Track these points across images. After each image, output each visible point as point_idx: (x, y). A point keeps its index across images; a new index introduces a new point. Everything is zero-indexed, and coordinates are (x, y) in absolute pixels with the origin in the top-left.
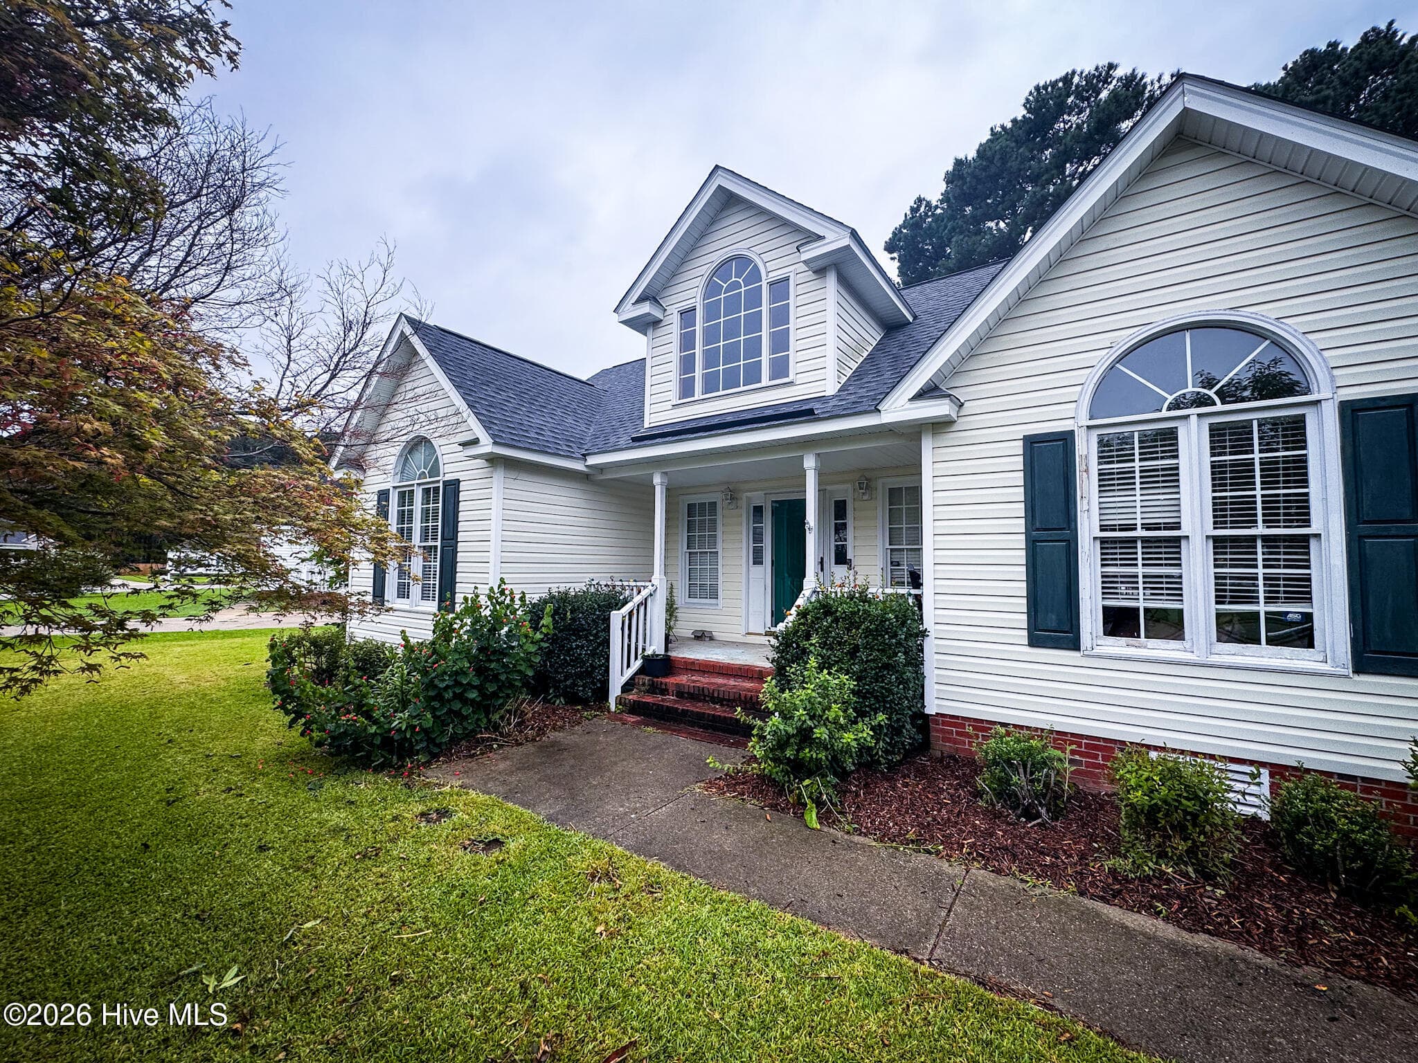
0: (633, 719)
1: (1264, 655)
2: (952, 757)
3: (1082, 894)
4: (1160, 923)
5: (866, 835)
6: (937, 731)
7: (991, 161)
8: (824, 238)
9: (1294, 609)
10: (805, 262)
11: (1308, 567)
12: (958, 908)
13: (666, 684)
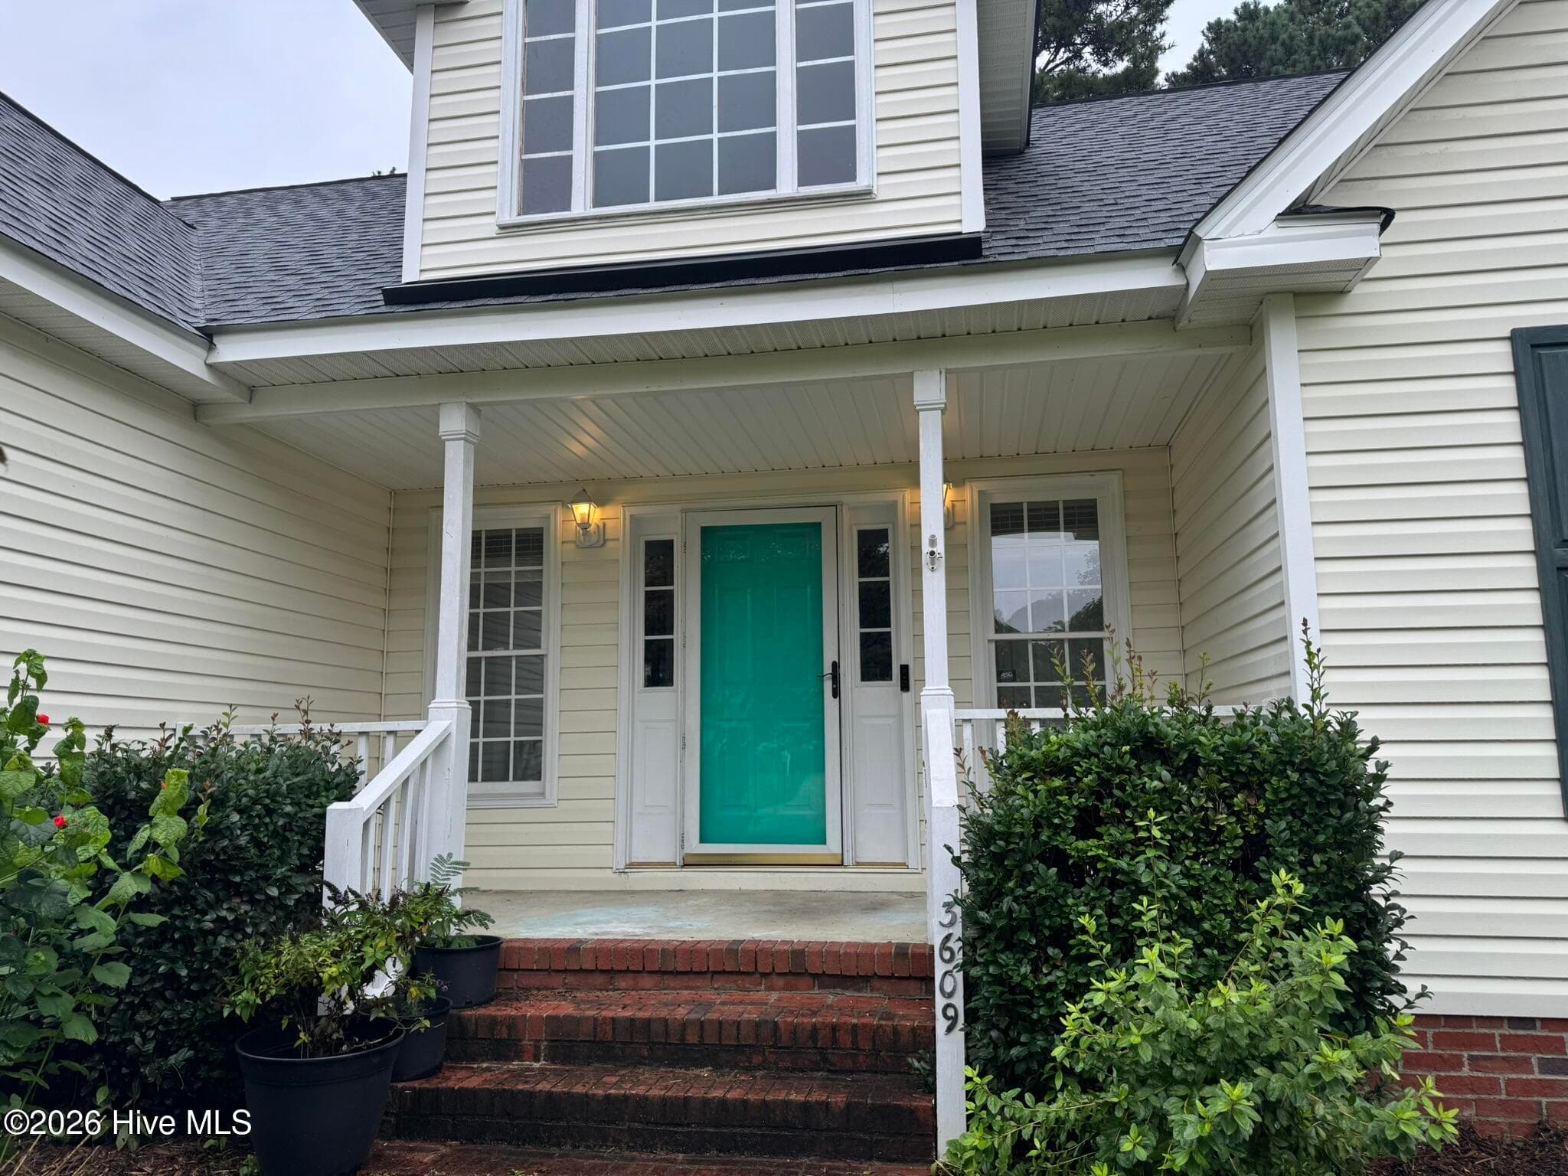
13: (512, 1024)
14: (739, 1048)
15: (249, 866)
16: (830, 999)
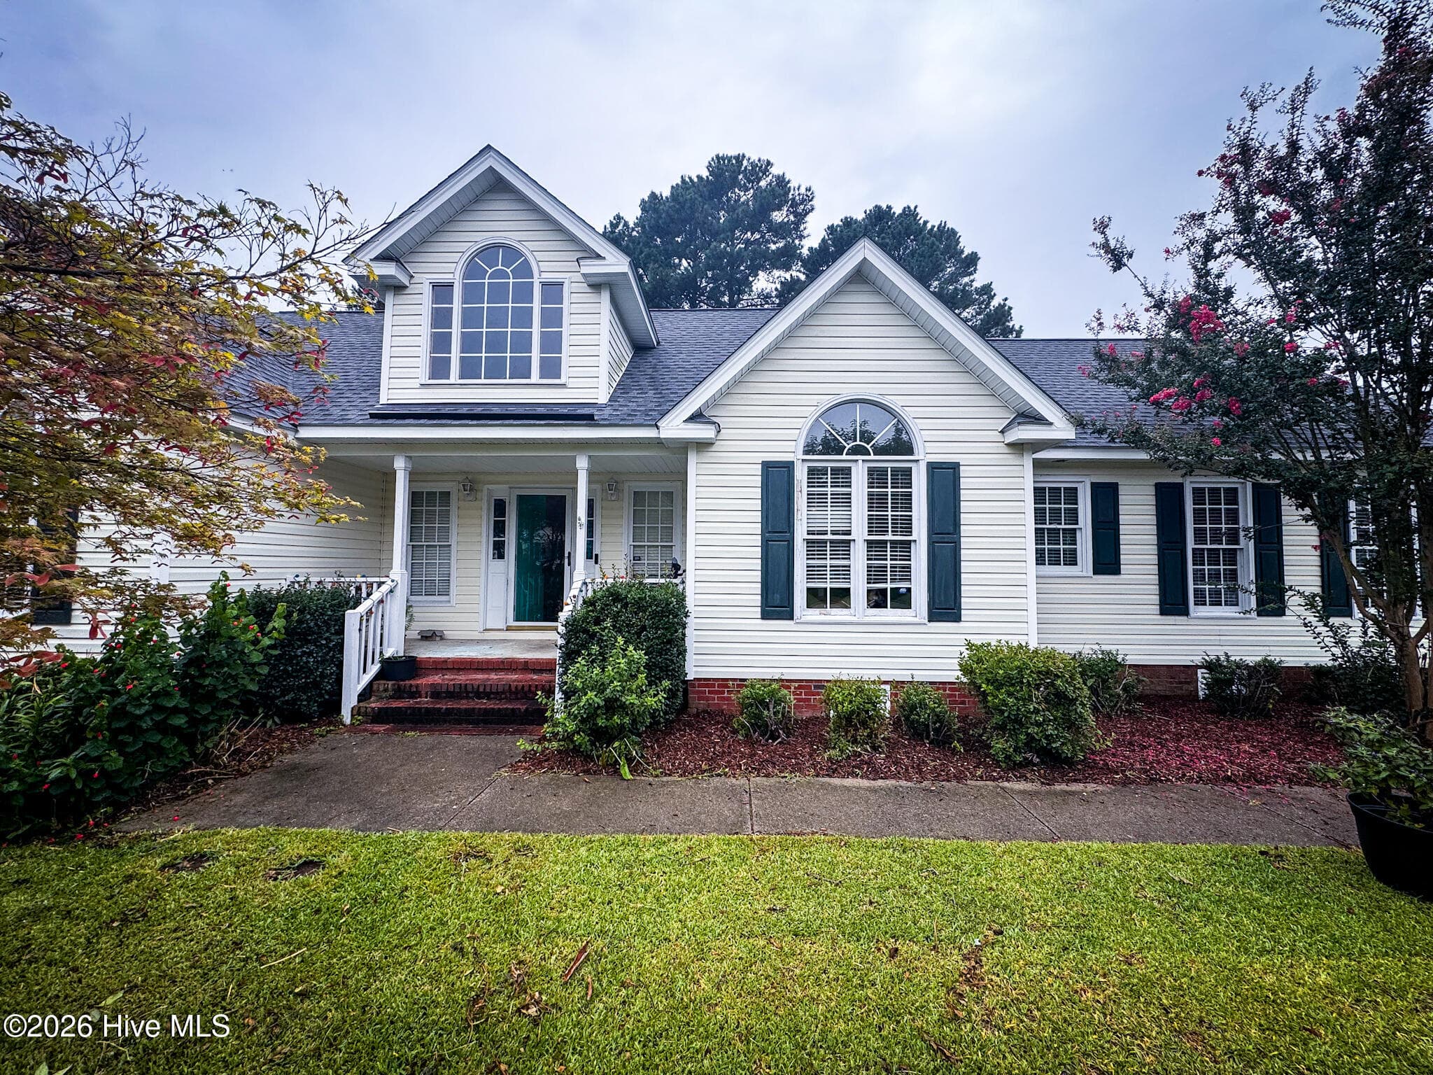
0: (381, 728)
1: (890, 614)
2: (705, 711)
3: (817, 776)
4: (860, 780)
5: (670, 775)
6: (694, 692)
7: (682, 206)
8: (604, 258)
9: (903, 585)
10: (584, 275)
11: (910, 560)
12: (754, 801)
13: (417, 686)
14: (497, 693)
15: (314, 633)
16: (535, 677)
